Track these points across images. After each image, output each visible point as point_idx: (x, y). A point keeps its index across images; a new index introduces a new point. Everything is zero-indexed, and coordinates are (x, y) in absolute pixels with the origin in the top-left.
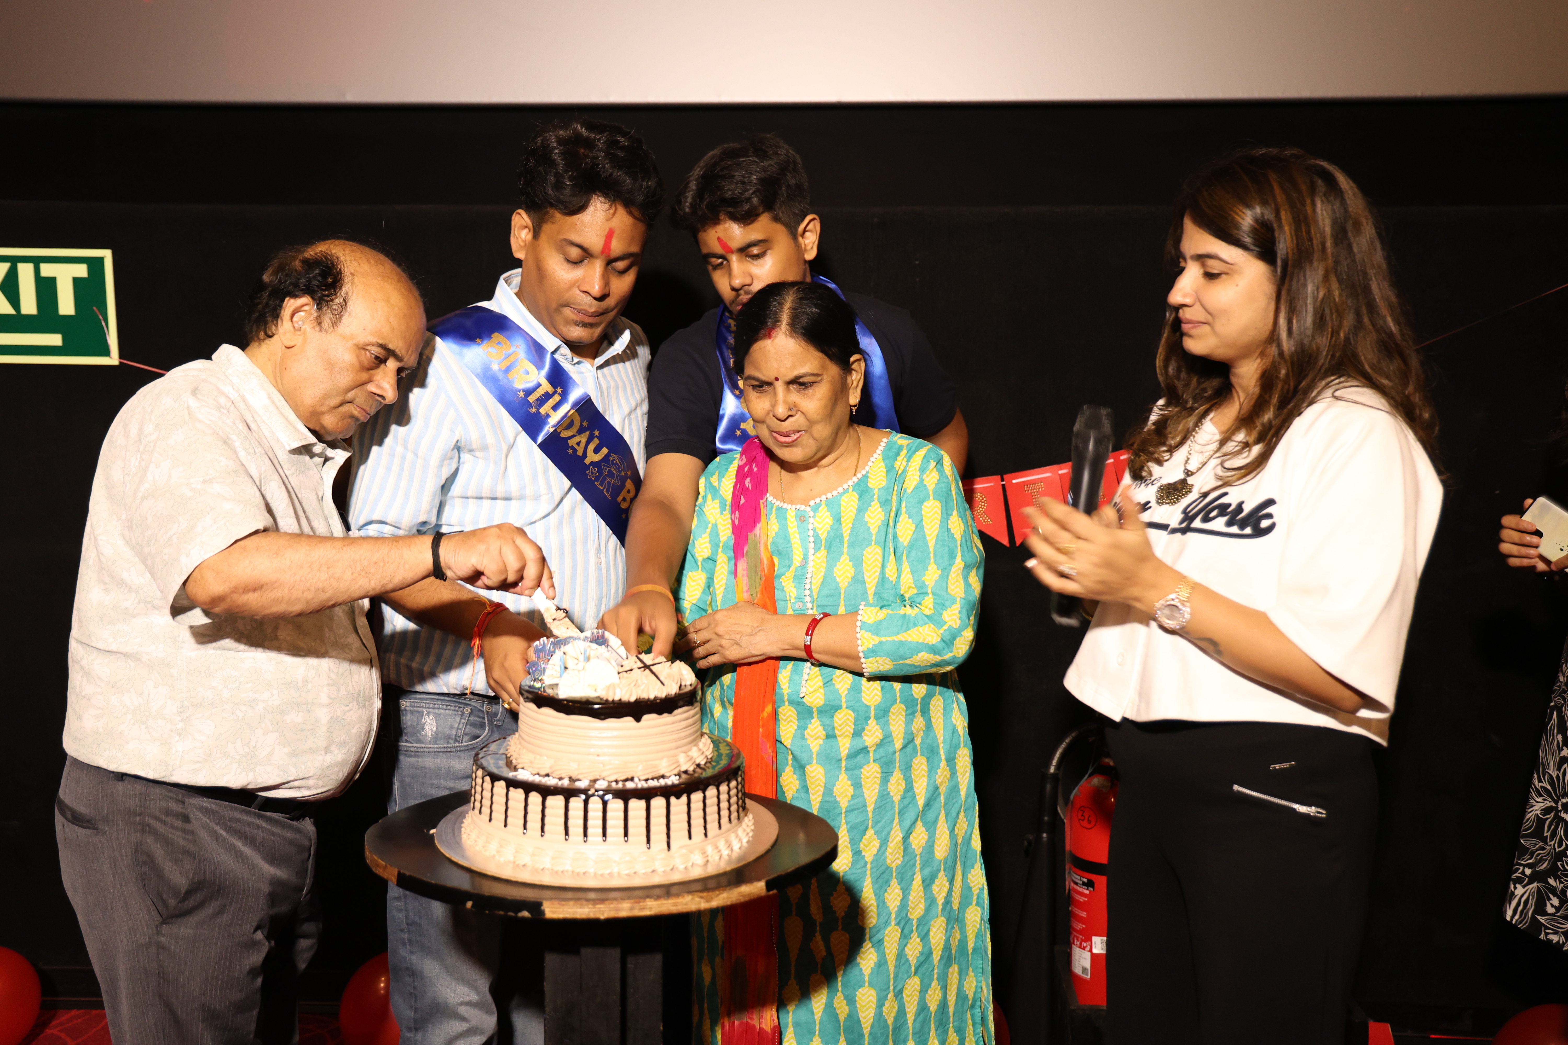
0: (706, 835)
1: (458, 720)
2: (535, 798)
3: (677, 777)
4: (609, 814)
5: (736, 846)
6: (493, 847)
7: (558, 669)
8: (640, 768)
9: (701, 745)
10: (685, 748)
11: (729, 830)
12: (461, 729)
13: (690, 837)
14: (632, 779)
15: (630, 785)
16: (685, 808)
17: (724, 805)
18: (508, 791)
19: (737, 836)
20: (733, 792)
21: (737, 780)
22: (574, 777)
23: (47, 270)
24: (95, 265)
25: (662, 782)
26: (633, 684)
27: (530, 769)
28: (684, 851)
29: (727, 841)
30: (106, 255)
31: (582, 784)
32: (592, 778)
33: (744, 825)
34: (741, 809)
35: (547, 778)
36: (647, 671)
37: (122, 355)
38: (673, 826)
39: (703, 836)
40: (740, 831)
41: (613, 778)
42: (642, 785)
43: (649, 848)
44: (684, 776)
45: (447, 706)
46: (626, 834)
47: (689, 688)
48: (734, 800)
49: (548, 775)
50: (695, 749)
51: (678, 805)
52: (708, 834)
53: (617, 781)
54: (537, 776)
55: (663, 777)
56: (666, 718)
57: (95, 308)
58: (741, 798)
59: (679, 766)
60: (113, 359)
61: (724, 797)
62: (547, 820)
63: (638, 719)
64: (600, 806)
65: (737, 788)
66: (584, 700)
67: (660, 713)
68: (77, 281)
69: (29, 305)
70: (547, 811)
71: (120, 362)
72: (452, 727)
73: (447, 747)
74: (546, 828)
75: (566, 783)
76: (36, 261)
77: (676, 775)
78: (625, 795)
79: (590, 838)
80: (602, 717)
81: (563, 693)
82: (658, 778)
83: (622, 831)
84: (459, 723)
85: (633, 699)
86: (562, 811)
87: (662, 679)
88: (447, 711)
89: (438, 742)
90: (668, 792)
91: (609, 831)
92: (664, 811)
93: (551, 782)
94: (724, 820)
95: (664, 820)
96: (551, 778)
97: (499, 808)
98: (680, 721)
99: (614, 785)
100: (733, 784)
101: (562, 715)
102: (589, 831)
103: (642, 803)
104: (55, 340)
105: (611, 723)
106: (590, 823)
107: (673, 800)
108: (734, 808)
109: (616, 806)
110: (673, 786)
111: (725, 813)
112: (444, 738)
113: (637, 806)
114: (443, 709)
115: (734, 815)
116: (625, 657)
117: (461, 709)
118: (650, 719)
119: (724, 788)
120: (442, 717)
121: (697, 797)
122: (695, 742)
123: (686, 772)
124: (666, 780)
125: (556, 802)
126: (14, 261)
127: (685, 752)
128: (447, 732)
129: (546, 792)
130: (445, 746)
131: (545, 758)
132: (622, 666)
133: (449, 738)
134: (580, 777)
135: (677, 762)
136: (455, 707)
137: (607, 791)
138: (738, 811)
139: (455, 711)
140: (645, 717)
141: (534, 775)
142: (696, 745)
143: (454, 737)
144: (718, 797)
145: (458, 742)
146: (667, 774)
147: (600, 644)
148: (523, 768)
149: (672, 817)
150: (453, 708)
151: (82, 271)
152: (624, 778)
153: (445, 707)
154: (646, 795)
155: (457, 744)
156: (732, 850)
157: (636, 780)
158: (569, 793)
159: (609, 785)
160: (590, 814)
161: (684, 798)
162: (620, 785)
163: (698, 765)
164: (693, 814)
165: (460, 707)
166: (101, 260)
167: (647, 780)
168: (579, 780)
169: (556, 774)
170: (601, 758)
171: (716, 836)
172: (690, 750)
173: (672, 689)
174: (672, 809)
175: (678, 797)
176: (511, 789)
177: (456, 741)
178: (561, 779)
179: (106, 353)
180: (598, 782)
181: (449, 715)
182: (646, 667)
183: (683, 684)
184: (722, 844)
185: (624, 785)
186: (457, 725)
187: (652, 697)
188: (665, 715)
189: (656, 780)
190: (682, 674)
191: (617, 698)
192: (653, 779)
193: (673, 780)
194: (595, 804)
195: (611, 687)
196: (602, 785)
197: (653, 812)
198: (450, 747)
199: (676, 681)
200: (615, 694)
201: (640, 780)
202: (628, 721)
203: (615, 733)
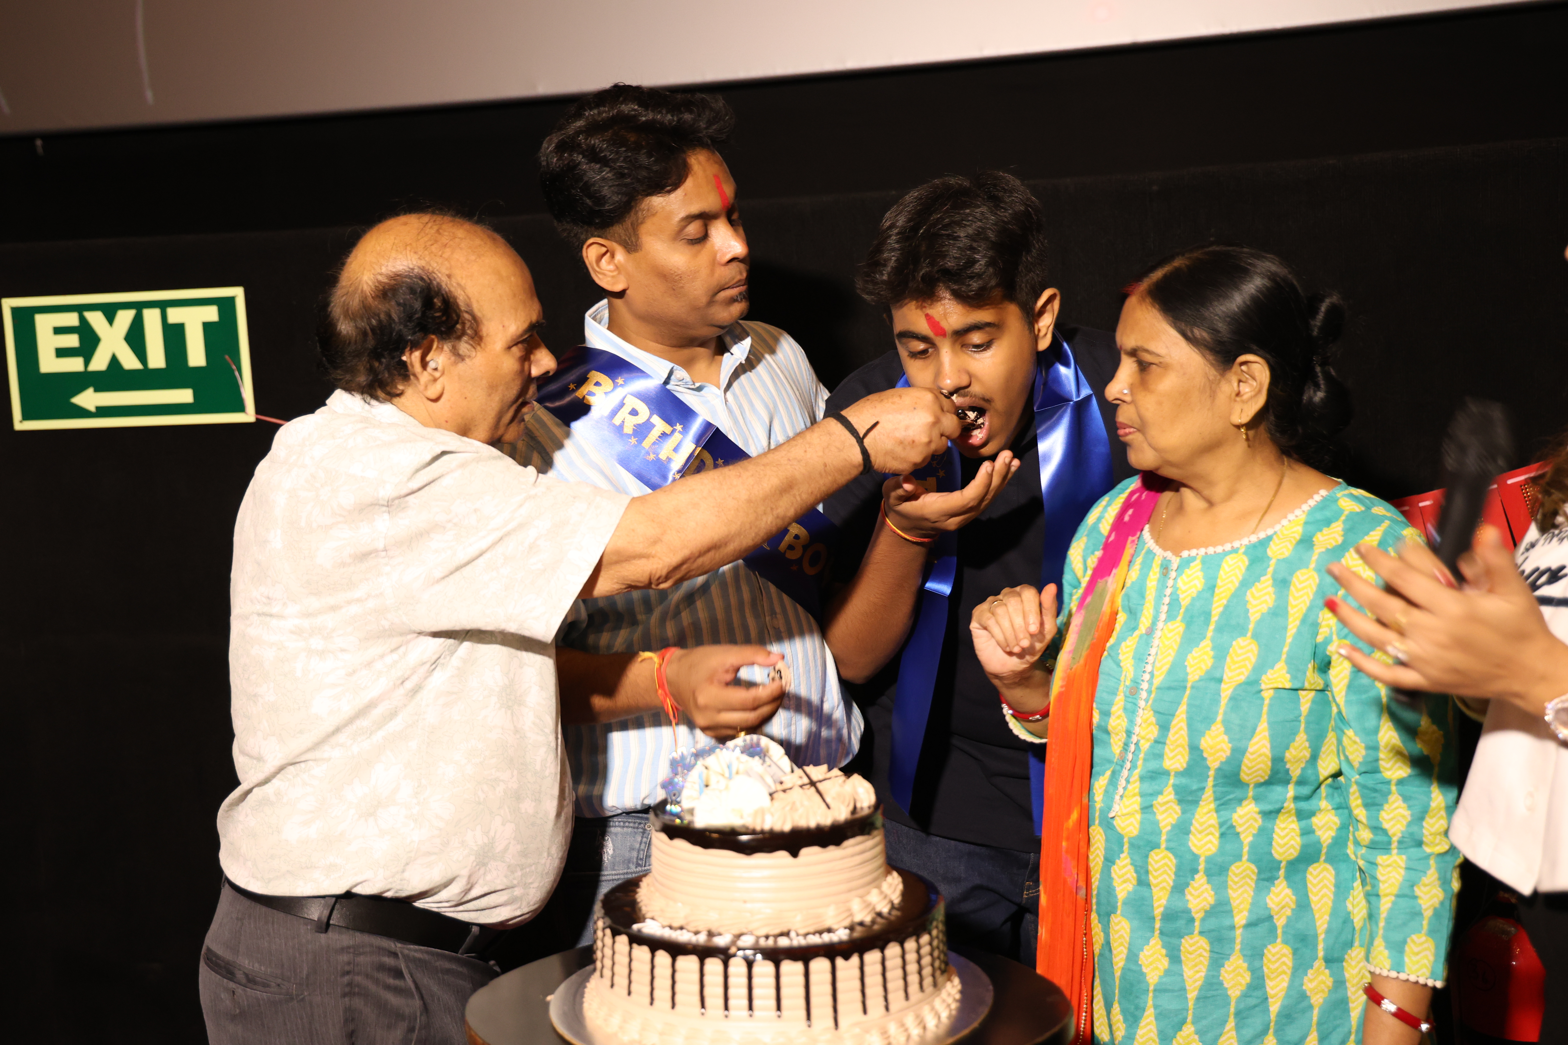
0: (887, 1008)
1: (639, 839)
2: (663, 957)
3: (847, 931)
4: (755, 981)
5: (931, 1023)
6: (616, 1021)
7: (697, 787)
8: (799, 918)
9: (885, 886)
10: (861, 891)
11: (920, 1001)
12: (643, 850)
13: (865, 1011)
14: (786, 934)
15: (783, 942)
16: (857, 973)
17: (912, 968)
18: (631, 948)
19: (933, 1008)
20: (926, 950)
21: (930, 933)
22: (714, 930)
23: (175, 315)
24: (226, 306)
25: (826, 938)
26: (788, 808)
27: (660, 920)
28: (857, 1030)
29: (918, 1016)
30: (237, 293)
31: (720, 941)
32: (737, 932)
33: (944, 994)
34: (938, 973)
35: (679, 932)
36: (813, 789)
37: (258, 411)
38: (840, 996)
39: (883, 1009)
40: (938, 1003)
41: (763, 932)
42: (797, 941)
43: (809, 1026)
44: (859, 929)
45: (624, 822)
46: (779, 1008)
47: (866, 812)
48: (926, 960)
49: (681, 928)
50: (875, 892)
51: (847, 968)
52: (891, 1007)
53: (767, 937)
54: (667, 929)
55: (829, 930)
56: (832, 852)
57: (227, 357)
58: (939, 958)
59: (851, 915)
60: (249, 416)
61: (911, 957)
62: (678, 987)
63: (795, 854)
64: (744, 969)
65: (930, 944)
66: (728, 829)
67: (824, 845)
68: (207, 326)
69: (157, 359)
70: (678, 976)
71: (257, 419)
72: (632, 849)
73: (627, 873)
74: (678, 998)
75: (702, 939)
76: (163, 305)
77: (845, 928)
78: (775, 956)
79: (732, 1012)
80: (748, 851)
81: (700, 822)
82: (820, 933)
83: (773, 1003)
84: (641, 843)
85: (787, 828)
86: (697, 977)
87: (828, 800)
88: (625, 829)
89: (616, 868)
90: (832, 952)
91: (756, 1003)
92: (828, 977)
93: (683, 937)
94: (914, 988)
95: (828, 989)
96: (684, 931)
97: (621, 970)
98: (853, 855)
99: (763, 942)
100: (925, 939)
101: (698, 849)
102: (731, 1003)
103: (799, 966)
104: (185, 396)
105: (760, 859)
106: (731, 992)
107: (840, 961)
108: (927, 971)
109: (764, 969)
110: (841, 943)
111: (913, 979)
112: (623, 862)
113: (792, 969)
114: (619, 826)
115: (928, 981)
116: (788, 769)
117: (642, 825)
118: (809, 853)
119: (910, 945)
120: (619, 837)
121: (872, 957)
122: (875, 882)
123: (861, 924)
124: (831, 935)
125: (688, 964)
126: (139, 306)
127: (861, 897)
128: (627, 855)
129: (676, 950)
130: (625, 871)
131: (680, 904)
132: (781, 783)
133: (629, 862)
134: (721, 930)
135: (849, 910)
136: (635, 823)
137: (757, 949)
138: (933, 975)
139: (634, 828)
140: (805, 852)
141: (664, 927)
142: (879, 887)
143: (635, 860)
144: (903, 957)
145: (641, 866)
146: (835, 927)
147: (752, 755)
148: (653, 919)
149: (839, 985)
150: (631, 825)
151: (211, 314)
152: (777, 931)
153: (622, 824)
154: (804, 955)
155: (639, 869)
156: (925, 1028)
157: (793, 934)
158: (704, 953)
159: (757, 942)
160: (732, 981)
161: (855, 959)
162: (770, 942)
163: (879, 914)
164: (868, 980)
165: (640, 823)
166: (231, 300)
167: (806, 935)
168: (720, 934)
169: (692, 927)
170: (749, 906)
171: (901, 1010)
172: (868, 893)
173: (842, 814)
174: (839, 974)
175: (847, 957)
176: (635, 946)
177: (638, 865)
178: (696, 933)
179: (240, 407)
180: (743, 938)
181: (627, 834)
182: (813, 784)
183: (859, 805)
184: (910, 1021)
185: (775, 942)
186: (637, 846)
187: (813, 824)
188: (831, 848)
189: (817, 935)
190: (856, 793)
191: (767, 827)
192: (814, 934)
193: (841, 935)
194: (737, 967)
195: (762, 812)
196: (747, 941)
197: (813, 978)
198: (631, 873)
199: (846, 803)
200: (763, 821)
201: (798, 935)
202: (782, 857)
203: (766, 873)
